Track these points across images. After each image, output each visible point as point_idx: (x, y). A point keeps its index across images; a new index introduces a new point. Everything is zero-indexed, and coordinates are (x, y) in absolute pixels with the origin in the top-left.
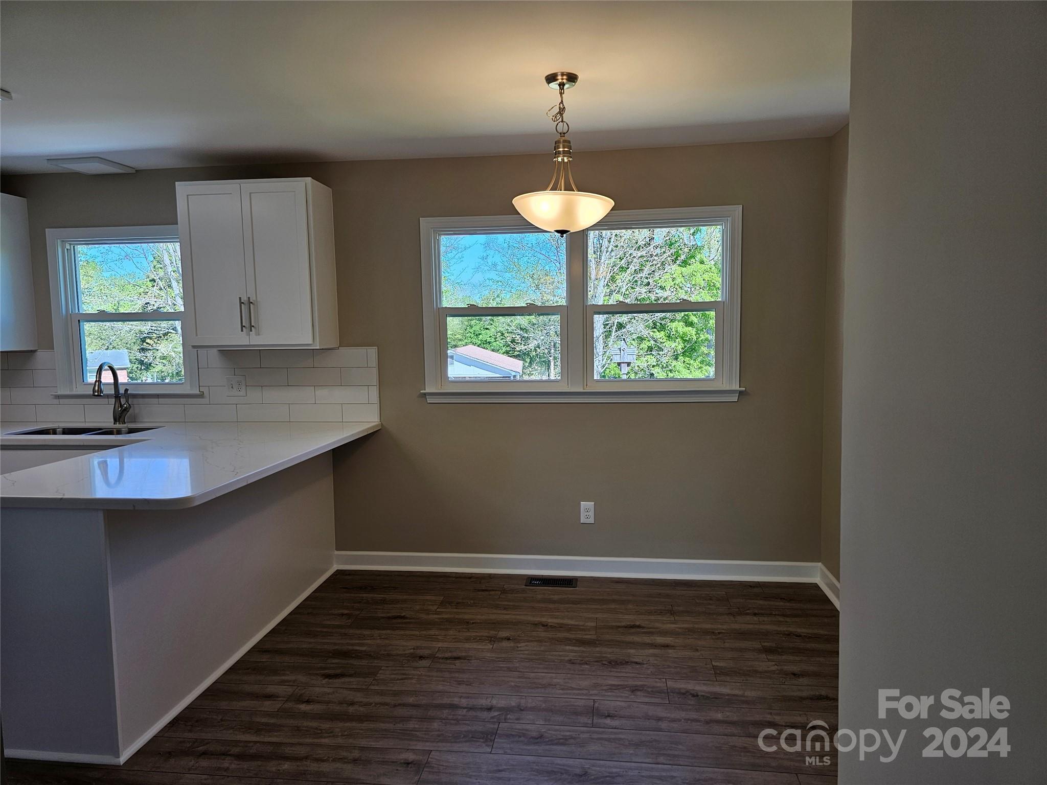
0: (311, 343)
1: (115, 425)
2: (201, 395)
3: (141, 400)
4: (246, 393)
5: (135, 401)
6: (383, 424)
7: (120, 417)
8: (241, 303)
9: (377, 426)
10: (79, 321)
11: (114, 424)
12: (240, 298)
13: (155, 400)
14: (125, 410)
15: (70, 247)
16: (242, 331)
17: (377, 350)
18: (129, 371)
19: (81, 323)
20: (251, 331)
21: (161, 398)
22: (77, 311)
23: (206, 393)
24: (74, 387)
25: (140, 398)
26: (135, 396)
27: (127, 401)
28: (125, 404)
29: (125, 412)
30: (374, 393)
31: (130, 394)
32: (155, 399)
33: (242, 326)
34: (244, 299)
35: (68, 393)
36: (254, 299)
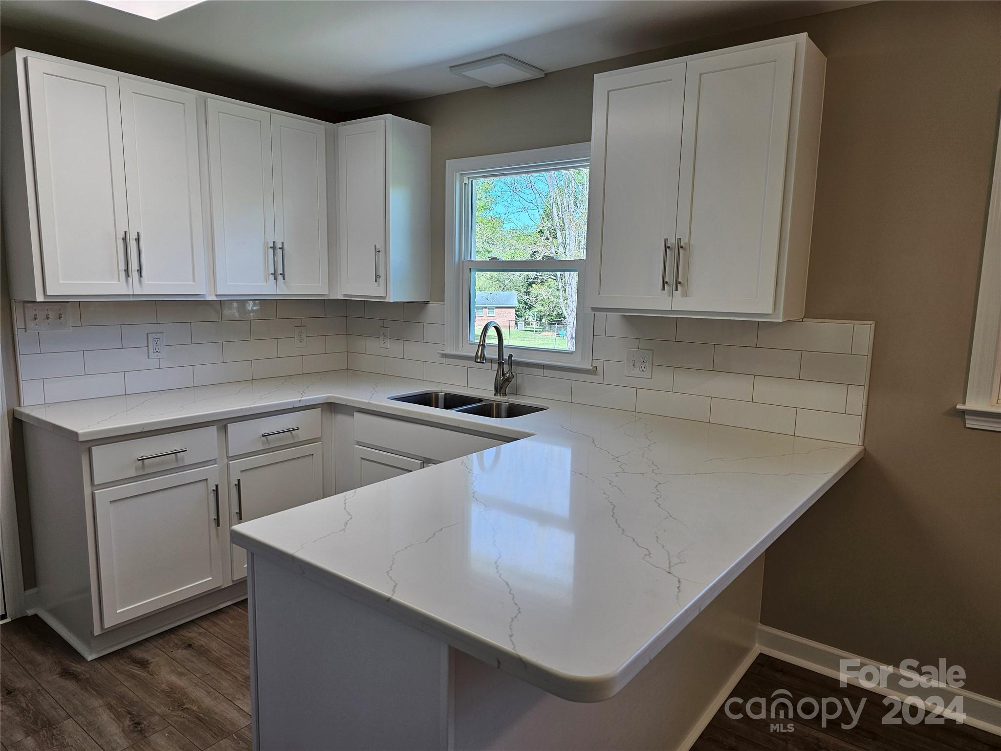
0: (771, 313)
1: (496, 397)
2: (594, 372)
3: (526, 370)
4: (652, 376)
5: (519, 369)
6: (867, 449)
7: (501, 388)
8: (667, 247)
9: (859, 454)
10: (470, 269)
11: (495, 395)
12: (666, 240)
13: (540, 372)
14: (508, 380)
15: (469, 182)
16: (663, 289)
17: (873, 326)
18: (517, 309)
19: (473, 273)
20: (676, 290)
21: (547, 369)
22: (469, 259)
23: (600, 369)
24: (461, 346)
25: (525, 366)
26: (519, 364)
27: (510, 370)
28: (507, 373)
29: (507, 383)
30: (858, 398)
31: (515, 360)
32: (540, 370)
33: (664, 283)
34: (672, 241)
35: (454, 352)
36: (687, 241)
